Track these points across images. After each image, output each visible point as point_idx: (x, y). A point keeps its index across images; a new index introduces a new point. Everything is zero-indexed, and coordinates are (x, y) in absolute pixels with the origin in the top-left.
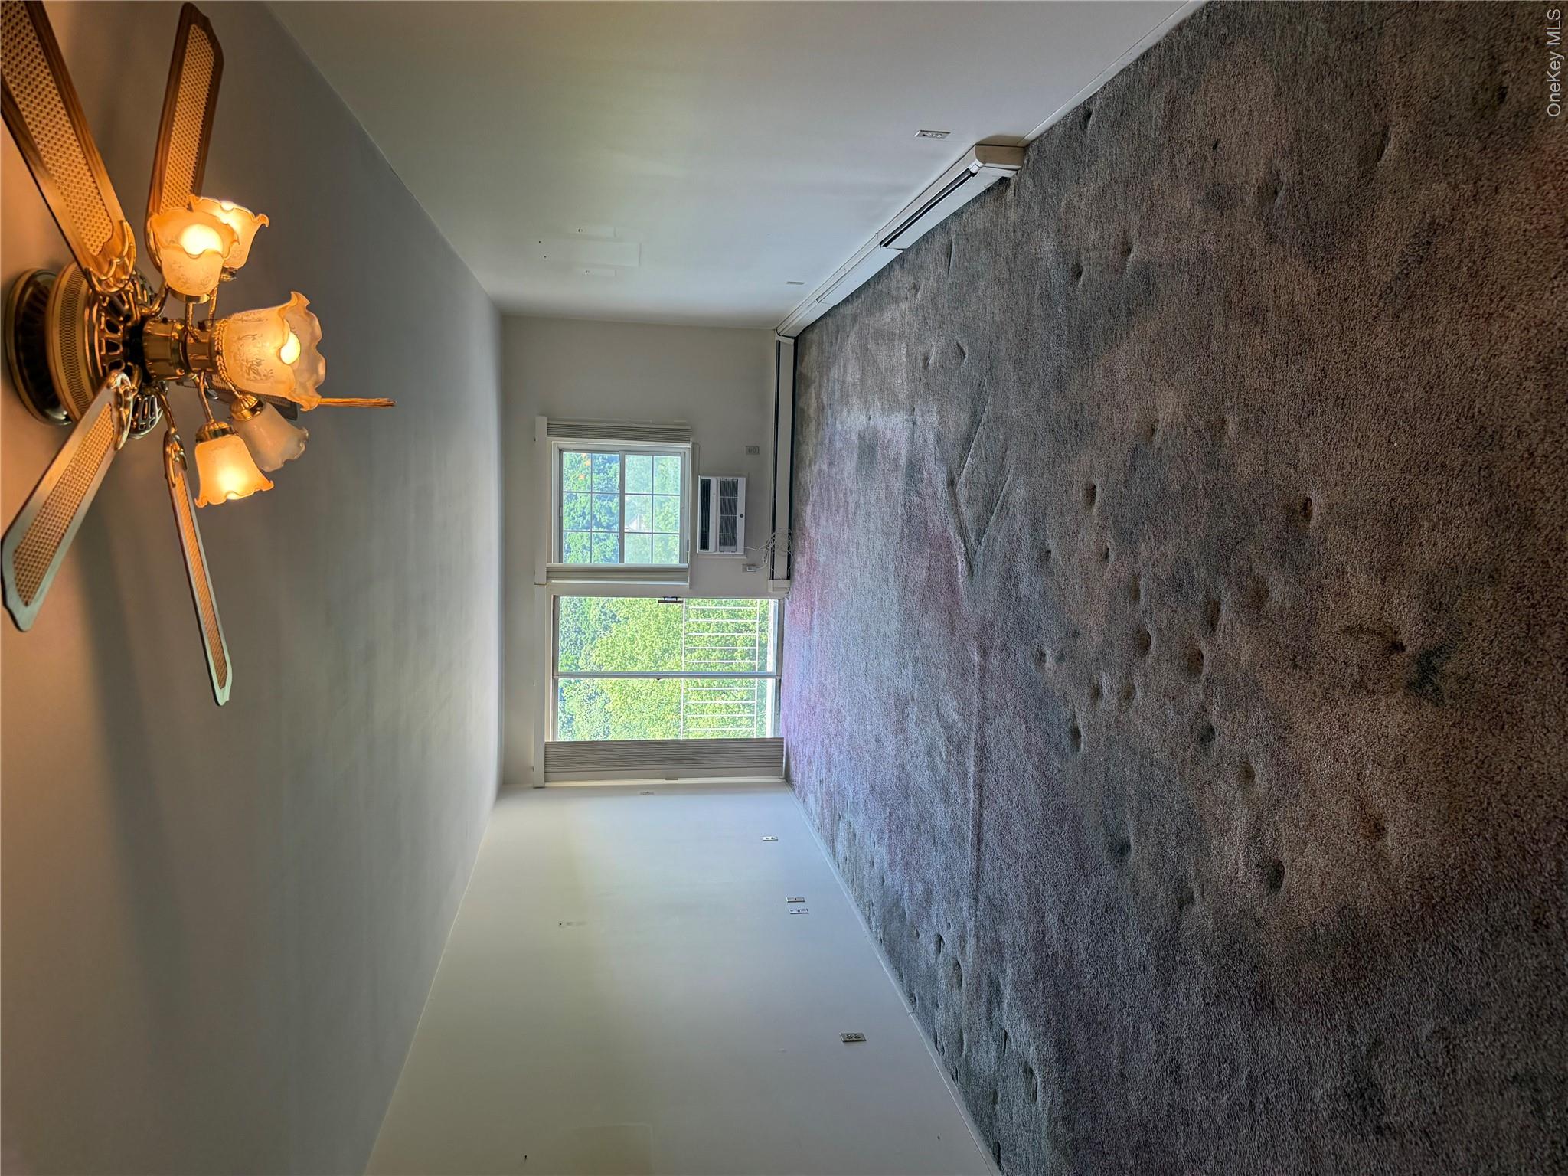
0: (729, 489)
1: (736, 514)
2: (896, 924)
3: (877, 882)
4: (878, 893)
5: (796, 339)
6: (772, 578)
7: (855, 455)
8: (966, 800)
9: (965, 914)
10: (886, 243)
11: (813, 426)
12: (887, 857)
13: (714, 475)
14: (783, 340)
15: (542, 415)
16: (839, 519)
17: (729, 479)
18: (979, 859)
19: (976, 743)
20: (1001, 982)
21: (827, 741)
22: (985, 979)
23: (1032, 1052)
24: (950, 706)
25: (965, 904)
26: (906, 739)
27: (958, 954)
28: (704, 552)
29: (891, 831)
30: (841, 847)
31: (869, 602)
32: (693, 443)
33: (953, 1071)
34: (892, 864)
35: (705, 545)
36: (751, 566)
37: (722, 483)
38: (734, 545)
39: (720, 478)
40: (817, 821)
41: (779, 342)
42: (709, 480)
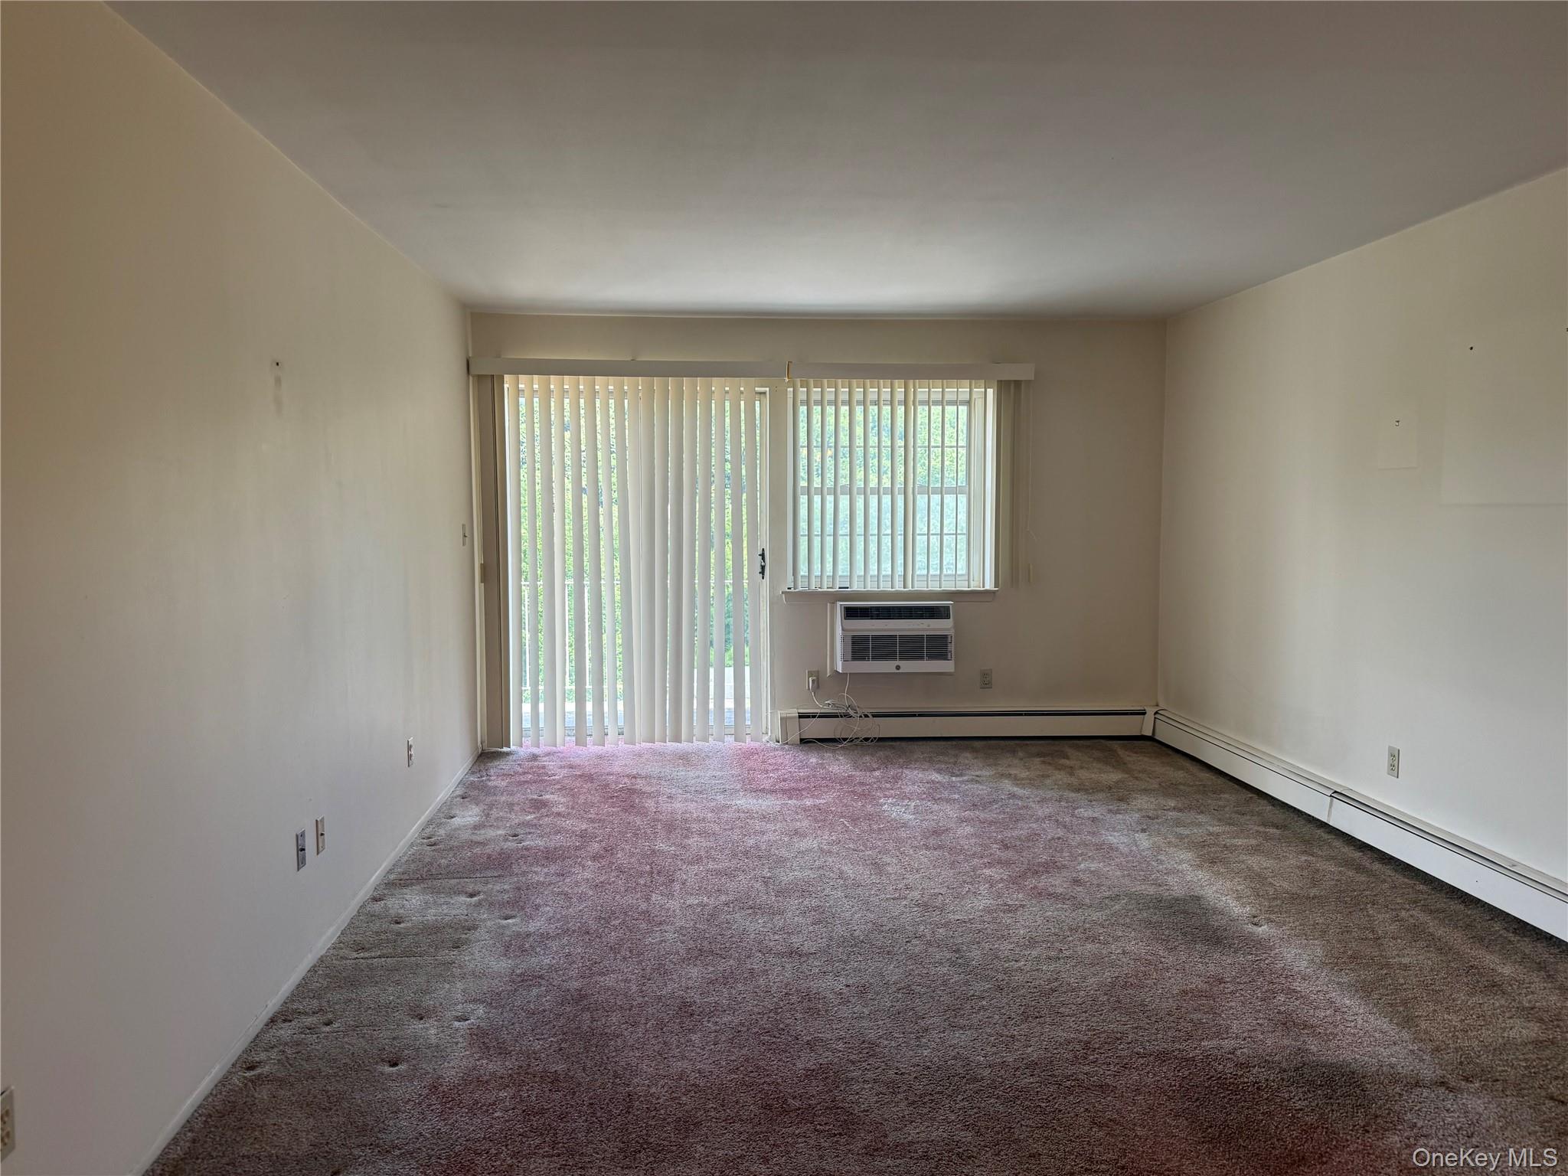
0: (937, 647)
1: (900, 659)
5: (1154, 739)
6: (800, 717)
13: (956, 626)
17: (952, 647)
28: (839, 614)
32: (994, 592)
35: (851, 613)
36: (818, 684)
37: (946, 637)
38: (854, 659)
39: (951, 632)
40: (442, 832)
41: (1143, 713)
42: (948, 617)
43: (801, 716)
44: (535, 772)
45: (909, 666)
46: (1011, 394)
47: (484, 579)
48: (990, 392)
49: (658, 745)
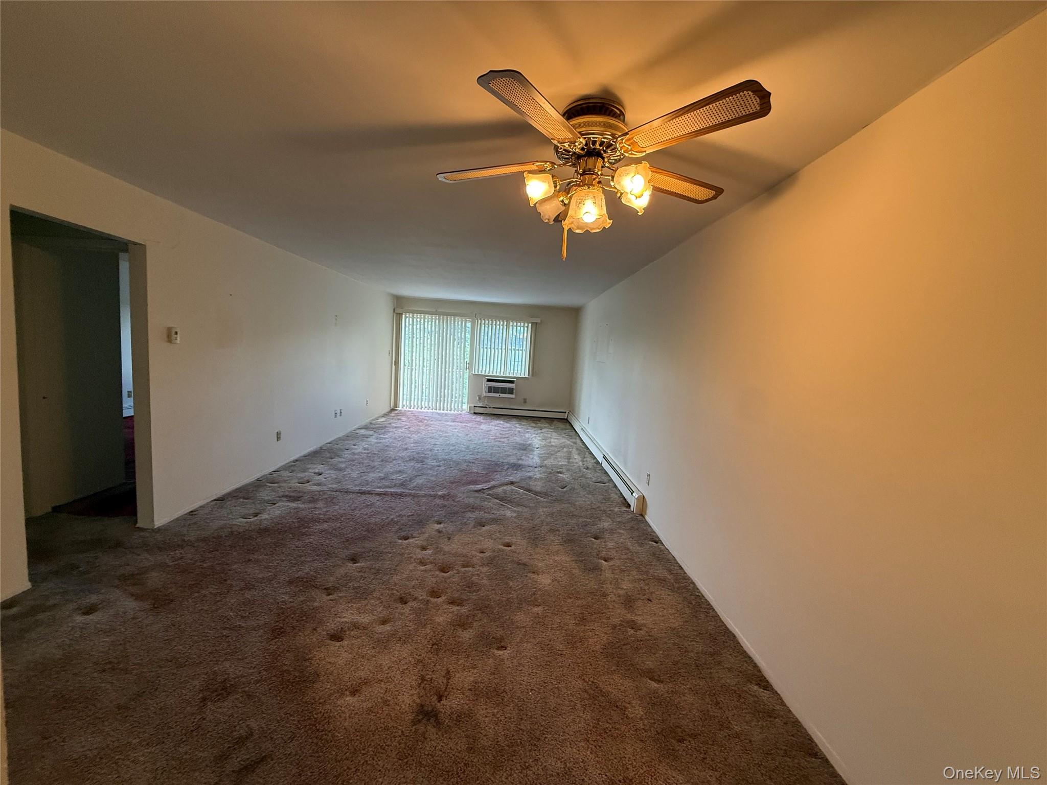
0: (511, 391)
1: (501, 393)
2: (328, 455)
3: (347, 447)
4: (342, 447)
5: (567, 419)
7: (522, 442)
8: (380, 488)
9: (330, 486)
10: (604, 457)
11: (534, 425)
12: (356, 451)
13: (516, 386)
14: (567, 414)
15: (541, 321)
16: (498, 434)
17: (514, 391)
18: (353, 493)
19: (404, 492)
20: (299, 502)
21: (407, 427)
22: (301, 494)
23: (265, 516)
24: (419, 481)
25: (334, 486)
26: (407, 461)
27: (313, 482)
28: (486, 380)
29: (368, 453)
30: (363, 432)
31: (464, 447)
32: (528, 378)
33: (261, 479)
34: (354, 454)
35: (489, 380)
36: (480, 398)
37: (513, 388)
38: (488, 392)
39: (514, 387)
40: (374, 422)
41: (565, 413)
42: (514, 383)
43: (475, 407)
44: (402, 414)
45: (502, 395)
46: (535, 325)
47: (395, 365)
48: (530, 325)
49: (438, 411)
